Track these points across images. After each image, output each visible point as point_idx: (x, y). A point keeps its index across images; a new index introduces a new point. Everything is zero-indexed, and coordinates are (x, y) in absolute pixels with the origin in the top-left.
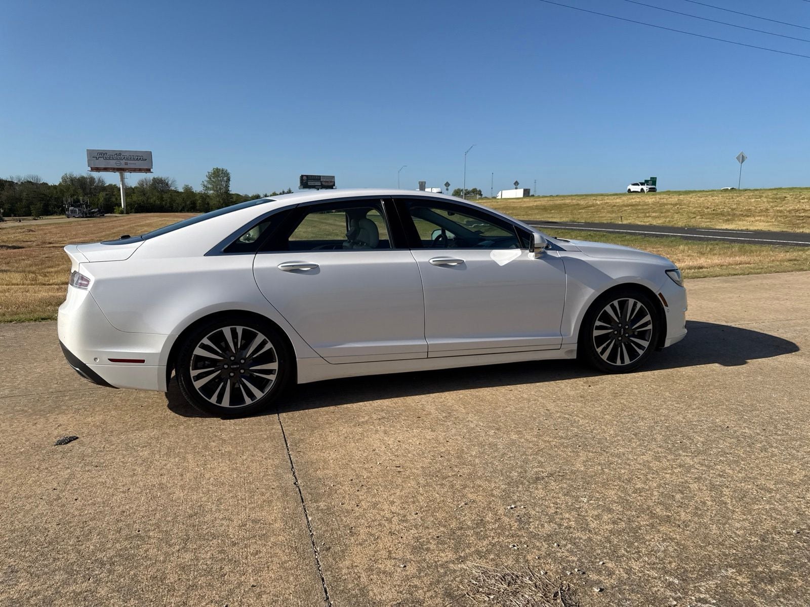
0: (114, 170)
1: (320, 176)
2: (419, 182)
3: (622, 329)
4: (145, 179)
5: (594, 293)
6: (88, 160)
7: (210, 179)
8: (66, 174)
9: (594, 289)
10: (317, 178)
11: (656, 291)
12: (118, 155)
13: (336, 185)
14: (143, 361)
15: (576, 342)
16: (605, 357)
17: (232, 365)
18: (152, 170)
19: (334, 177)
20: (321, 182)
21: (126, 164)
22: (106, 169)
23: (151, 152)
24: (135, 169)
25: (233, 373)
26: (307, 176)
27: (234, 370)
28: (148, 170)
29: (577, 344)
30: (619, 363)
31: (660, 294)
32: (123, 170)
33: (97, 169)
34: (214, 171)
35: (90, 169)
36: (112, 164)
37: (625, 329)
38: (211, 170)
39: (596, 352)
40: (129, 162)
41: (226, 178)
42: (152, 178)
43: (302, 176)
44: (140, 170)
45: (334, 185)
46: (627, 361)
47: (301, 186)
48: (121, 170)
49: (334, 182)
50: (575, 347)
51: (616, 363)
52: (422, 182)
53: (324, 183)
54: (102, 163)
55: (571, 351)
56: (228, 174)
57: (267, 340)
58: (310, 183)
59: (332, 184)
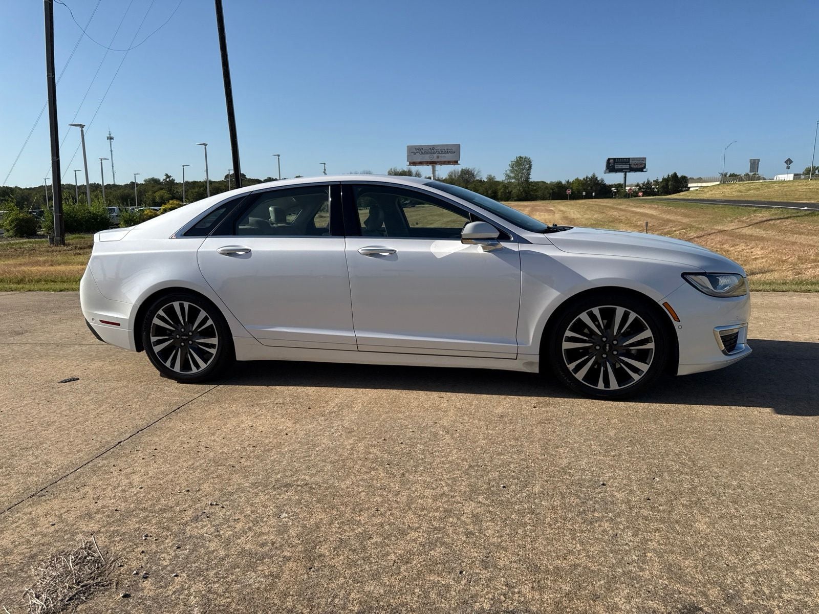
0: (428, 163)
1: (629, 159)
2: (751, 160)
3: (608, 345)
4: (454, 171)
5: (559, 295)
6: (408, 156)
7: (512, 167)
8: (391, 169)
9: (559, 291)
10: (626, 161)
11: (659, 299)
12: (432, 150)
13: (646, 166)
14: (119, 325)
15: (538, 354)
16: (580, 376)
17: (184, 336)
18: (459, 162)
19: (645, 158)
20: (630, 165)
21: (438, 157)
22: (421, 163)
23: (459, 145)
24: (445, 161)
25: (183, 342)
26: (614, 159)
27: (183, 341)
28: (456, 162)
29: (538, 356)
30: (601, 386)
31: (666, 304)
32: (435, 163)
33: (414, 164)
34: (517, 160)
35: (408, 163)
36: (427, 158)
37: (611, 346)
38: (514, 159)
39: (567, 369)
40: (440, 155)
41: (528, 165)
42: (460, 170)
43: (609, 159)
44: (449, 163)
45: (645, 167)
46: (614, 385)
47: (606, 170)
48: (433, 163)
49: (645, 164)
50: (536, 359)
51: (597, 386)
52: (754, 160)
53: (632, 166)
54: (418, 158)
55: (531, 364)
56: (530, 162)
57: (208, 316)
58: (616, 167)
59: (642, 166)
